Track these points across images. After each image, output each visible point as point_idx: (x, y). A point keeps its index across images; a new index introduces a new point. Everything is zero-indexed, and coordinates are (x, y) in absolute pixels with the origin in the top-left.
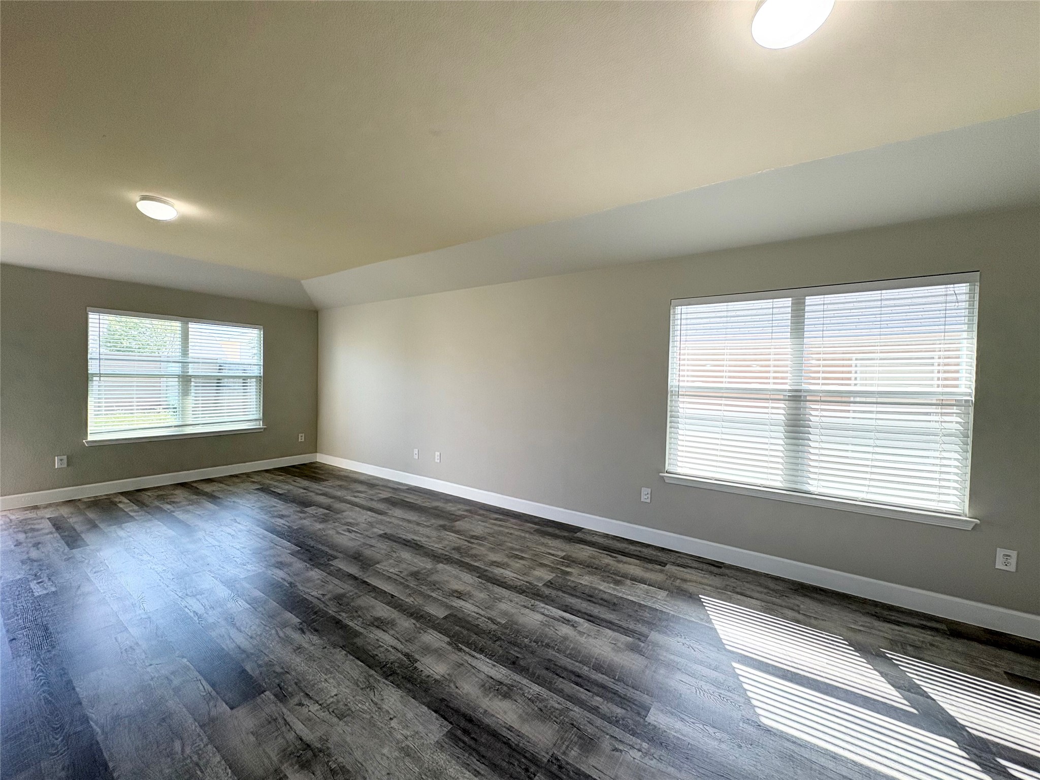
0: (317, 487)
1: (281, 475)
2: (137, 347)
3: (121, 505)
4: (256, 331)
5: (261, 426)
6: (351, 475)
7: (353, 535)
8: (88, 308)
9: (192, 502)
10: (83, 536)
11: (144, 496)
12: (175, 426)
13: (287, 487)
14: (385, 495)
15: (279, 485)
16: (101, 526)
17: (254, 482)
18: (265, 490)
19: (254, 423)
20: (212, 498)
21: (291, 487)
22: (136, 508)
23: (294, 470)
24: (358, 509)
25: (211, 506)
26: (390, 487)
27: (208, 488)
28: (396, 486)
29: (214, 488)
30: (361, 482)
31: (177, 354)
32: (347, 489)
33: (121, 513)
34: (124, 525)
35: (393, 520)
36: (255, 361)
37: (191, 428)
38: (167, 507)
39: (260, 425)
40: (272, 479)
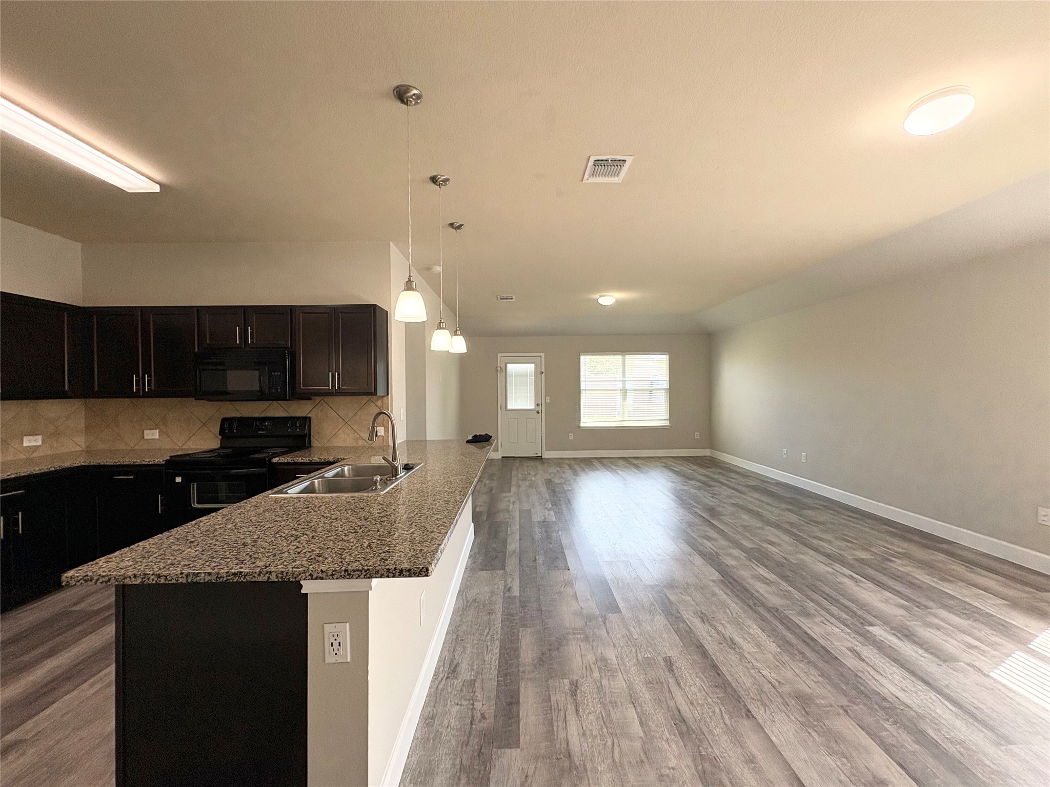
0: (702, 471)
1: (680, 461)
2: (605, 370)
3: (594, 463)
4: (664, 356)
5: (668, 425)
6: (732, 467)
7: (714, 500)
8: (581, 354)
9: (626, 467)
10: (579, 473)
11: (604, 461)
12: (619, 421)
13: (681, 468)
14: (752, 483)
15: (676, 466)
16: (586, 470)
17: (662, 462)
18: (667, 467)
19: (664, 422)
20: (637, 467)
21: (684, 468)
22: (600, 465)
23: (690, 458)
24: (725, 487)
25: (636, 471)
26: (760, 480)
27: (635, 462)
28: (766, 480)
29: (639, 462)
30: (738, 473)
31: (619, 376)
32: (724, 475)
33: (594, 467)
34: (595, 472)
35: (749, 498)
36: (664, 378)
37: (627, 422)
38: (614, 467)
39: (667, 423)
40: (674, 462)
